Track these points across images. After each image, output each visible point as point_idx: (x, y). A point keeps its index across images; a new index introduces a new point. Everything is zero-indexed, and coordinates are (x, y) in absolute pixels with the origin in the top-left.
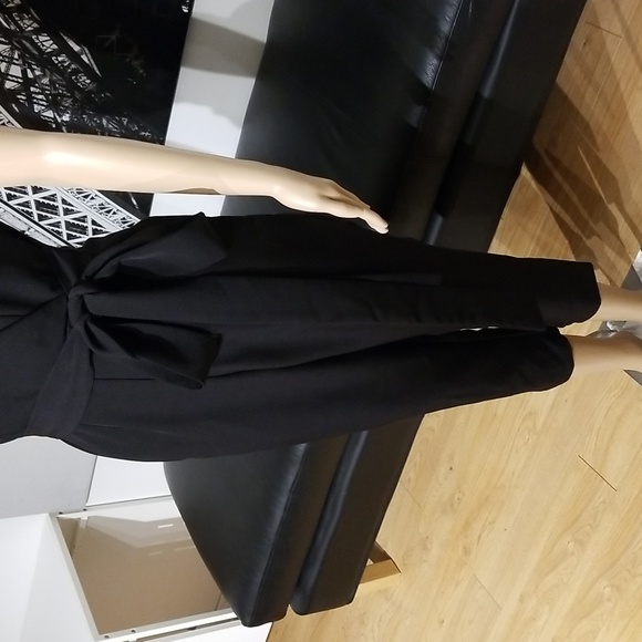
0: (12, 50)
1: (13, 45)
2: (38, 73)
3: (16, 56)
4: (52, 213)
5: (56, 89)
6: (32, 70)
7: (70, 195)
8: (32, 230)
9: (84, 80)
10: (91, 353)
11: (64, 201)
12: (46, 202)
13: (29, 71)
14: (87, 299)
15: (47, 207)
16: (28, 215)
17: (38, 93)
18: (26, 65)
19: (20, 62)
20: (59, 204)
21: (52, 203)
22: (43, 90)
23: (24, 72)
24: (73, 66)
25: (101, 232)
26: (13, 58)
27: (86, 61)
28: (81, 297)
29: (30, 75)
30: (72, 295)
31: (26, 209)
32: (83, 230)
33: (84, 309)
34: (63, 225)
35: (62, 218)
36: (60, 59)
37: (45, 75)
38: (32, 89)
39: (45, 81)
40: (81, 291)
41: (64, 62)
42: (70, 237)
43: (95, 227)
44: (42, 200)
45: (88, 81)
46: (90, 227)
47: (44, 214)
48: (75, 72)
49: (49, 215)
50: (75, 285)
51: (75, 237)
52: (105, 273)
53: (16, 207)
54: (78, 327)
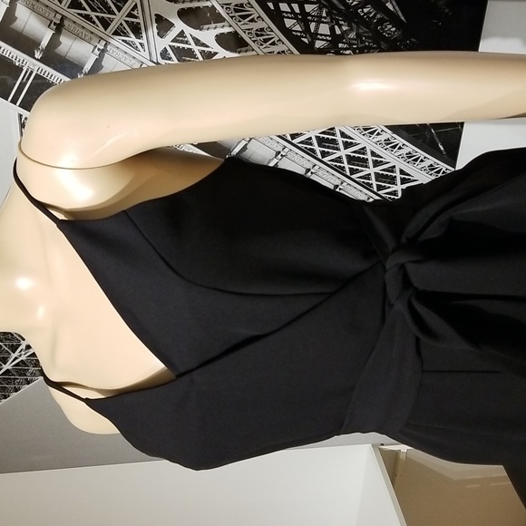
0: (320, 9)
1: (321, 3)
2: (345, 28)
3: (324, 15)
4: (362, 166)
5: (362, 42)
6: (340, 26)
7: (379, 147)
8: (345, 184)
9: (390, 28)
10: (418, 340)
11: (373, 154)
12: (357, 155)
13: (336, 27)
14: (411, 268)
15: (358, 161)
16: (341, 170)
17: (346, 49)
18: (334, 22)
19: (328, 20)
20: (369, 156)
21: (362, 156)
22: (350, 45)
23: (332, 29)
24: (379, 16)
25: (409, 181)
26: (321, 17)
27: (391, 8)
28: (402, 267)
29: (338, 31)
30: (390, 264)
31: (338, 164)
32: (392, 180)
33: (406, 282)
34: (373, 176)
35: (372, 170)
36: (365, 10)
37: (351, 30)
38: (340, 45)
39: (352, 35)
40: (402, 258)
41: (369, 13)
42: (380, 188)
43: (403, 176)
44: (352, 154)
45: (394, 29)
46: (399, 176)
47: (355, 167)
48: (381, 22)
49: (360, 168)
50: (394, 251)
51: (385, 188)
52: (432, 233)
53: (329, 163)
54: (400, 307)
